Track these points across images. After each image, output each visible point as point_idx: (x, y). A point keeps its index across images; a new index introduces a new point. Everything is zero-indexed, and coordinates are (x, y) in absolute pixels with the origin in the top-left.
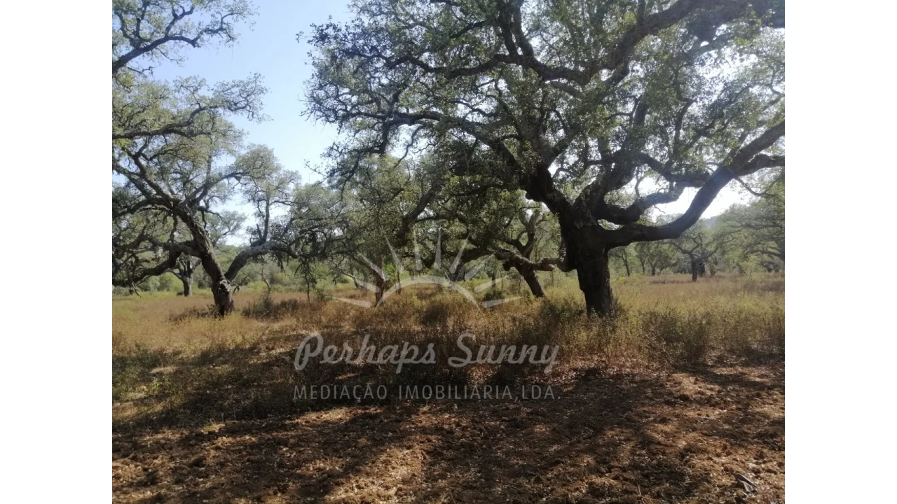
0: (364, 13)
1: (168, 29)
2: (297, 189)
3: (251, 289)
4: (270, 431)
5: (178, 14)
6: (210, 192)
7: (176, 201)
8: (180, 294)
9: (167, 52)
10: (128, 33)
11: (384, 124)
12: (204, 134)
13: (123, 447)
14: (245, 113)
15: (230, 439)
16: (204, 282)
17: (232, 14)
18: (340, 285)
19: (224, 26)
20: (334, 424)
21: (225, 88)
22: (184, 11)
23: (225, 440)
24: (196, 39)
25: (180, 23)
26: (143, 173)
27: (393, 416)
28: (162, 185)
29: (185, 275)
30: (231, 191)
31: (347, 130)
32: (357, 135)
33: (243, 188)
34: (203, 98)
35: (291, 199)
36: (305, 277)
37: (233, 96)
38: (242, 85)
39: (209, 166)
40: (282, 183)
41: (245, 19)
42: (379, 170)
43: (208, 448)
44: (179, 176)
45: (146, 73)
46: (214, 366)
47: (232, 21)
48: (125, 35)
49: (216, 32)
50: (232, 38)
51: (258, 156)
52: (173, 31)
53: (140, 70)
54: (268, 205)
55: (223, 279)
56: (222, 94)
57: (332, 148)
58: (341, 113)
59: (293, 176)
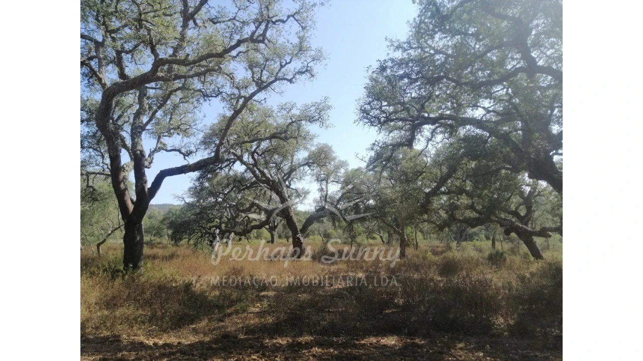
0: (398, 50)
1: (277, 74)
2: (346, 173)
3: (311, 241)
4: (346, 348)
5: (283, 64)
6: (292, 176)
7: (274, 182)
8: (268, 242)
9: (275, 89)
10: (255, 79)
11: (413, 126)
12: (294, 138)
13: (255, 345)
14: (318, 123)
15: (320, 350)
16: (282, 235)
17: (313, 61)
18: (371, 241)
19: (309, 68)
20: (391, 348)
21: (307, 108)
22: (286, 62)
23: (316, 350)
24: (292, 79)
25: (283, 70)
26: (256, 164)
27: (435, 348)
28: (266, 171)
29: (272, 229)
30: (304, 174)
31: (384, 131)
32: (391, 135)
33: (312, 172)
34: (293, 116)
35: (342, 180)
36: (350, 234)
37: (312, 112)
38: (317, 105)
39: (293, 158)
40: (337, 168)
41: (321, 63)
42: (403, 158)
43: (307, 354)
44: (274, 165)
45: (263, 102)
46: (298, 294)
47: (313, 65)
48: (254, 81)
49: (303, 73)
50: (313, 76)
51: (323, 151)
52: (280, 75)
53: (259, 101)
54: (327, 183)
55: (298, 234)
56: (305, 111)
57: (374, 144)
58: (382, 119)
59: (343, 164)
